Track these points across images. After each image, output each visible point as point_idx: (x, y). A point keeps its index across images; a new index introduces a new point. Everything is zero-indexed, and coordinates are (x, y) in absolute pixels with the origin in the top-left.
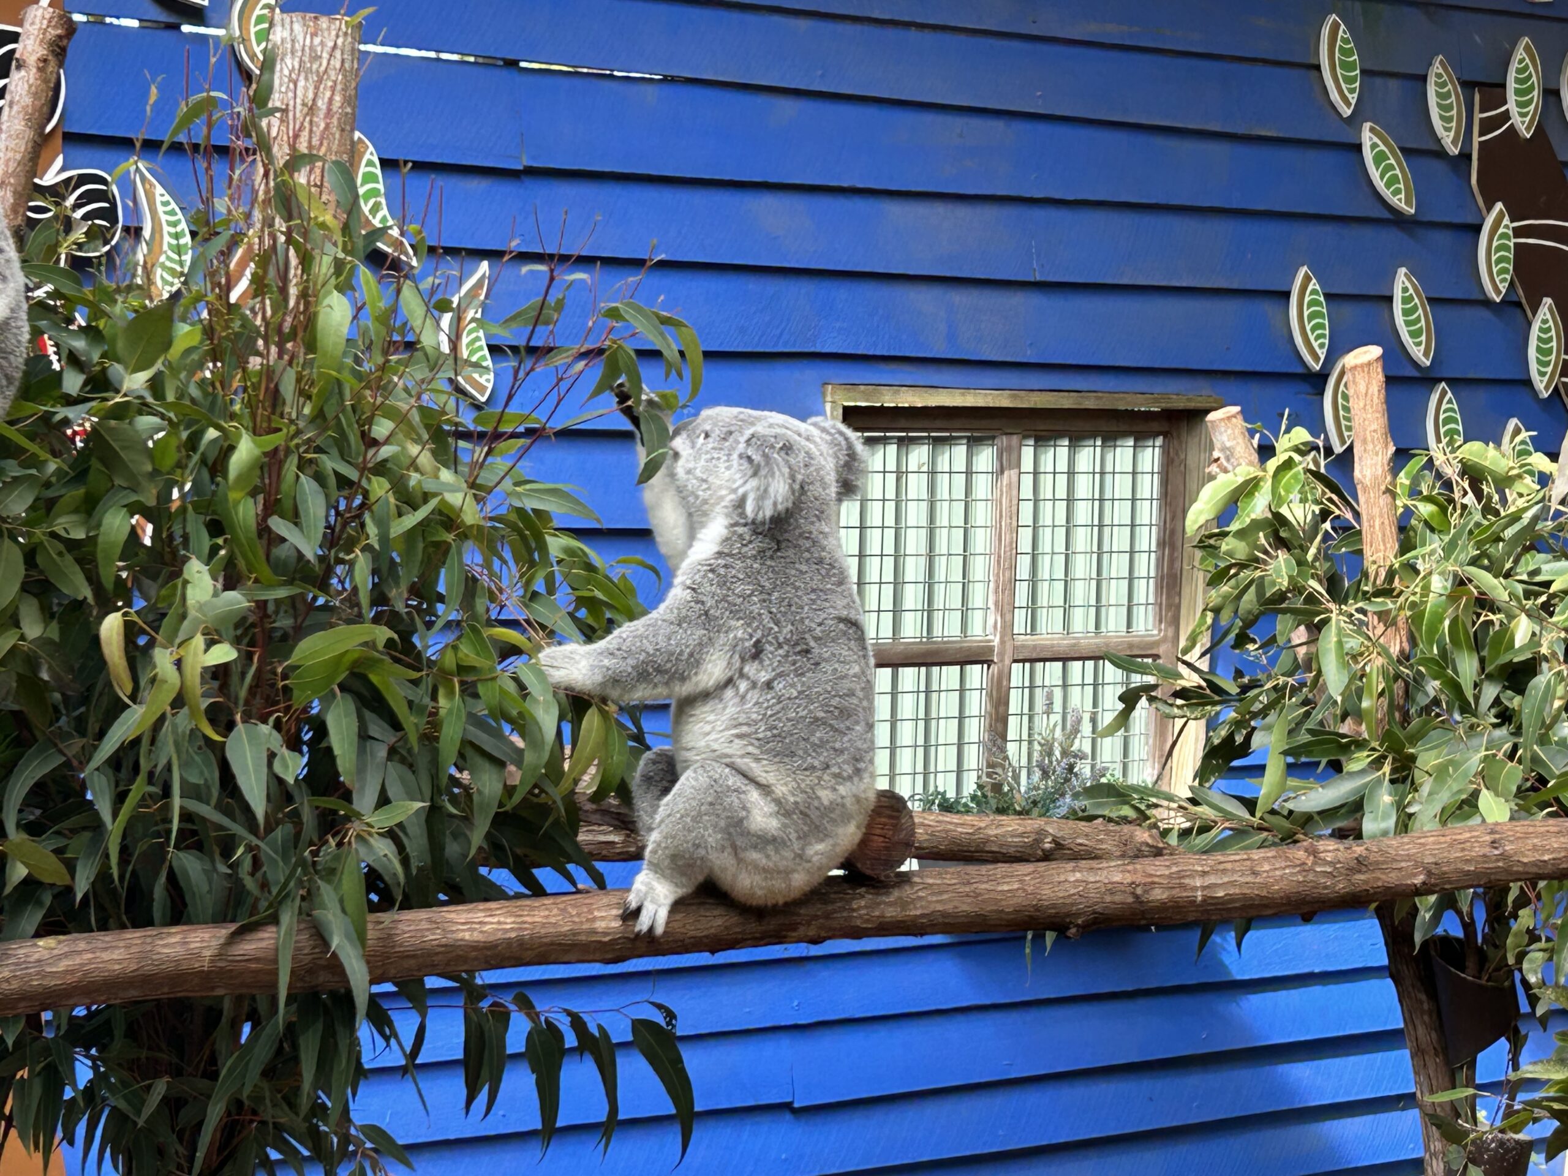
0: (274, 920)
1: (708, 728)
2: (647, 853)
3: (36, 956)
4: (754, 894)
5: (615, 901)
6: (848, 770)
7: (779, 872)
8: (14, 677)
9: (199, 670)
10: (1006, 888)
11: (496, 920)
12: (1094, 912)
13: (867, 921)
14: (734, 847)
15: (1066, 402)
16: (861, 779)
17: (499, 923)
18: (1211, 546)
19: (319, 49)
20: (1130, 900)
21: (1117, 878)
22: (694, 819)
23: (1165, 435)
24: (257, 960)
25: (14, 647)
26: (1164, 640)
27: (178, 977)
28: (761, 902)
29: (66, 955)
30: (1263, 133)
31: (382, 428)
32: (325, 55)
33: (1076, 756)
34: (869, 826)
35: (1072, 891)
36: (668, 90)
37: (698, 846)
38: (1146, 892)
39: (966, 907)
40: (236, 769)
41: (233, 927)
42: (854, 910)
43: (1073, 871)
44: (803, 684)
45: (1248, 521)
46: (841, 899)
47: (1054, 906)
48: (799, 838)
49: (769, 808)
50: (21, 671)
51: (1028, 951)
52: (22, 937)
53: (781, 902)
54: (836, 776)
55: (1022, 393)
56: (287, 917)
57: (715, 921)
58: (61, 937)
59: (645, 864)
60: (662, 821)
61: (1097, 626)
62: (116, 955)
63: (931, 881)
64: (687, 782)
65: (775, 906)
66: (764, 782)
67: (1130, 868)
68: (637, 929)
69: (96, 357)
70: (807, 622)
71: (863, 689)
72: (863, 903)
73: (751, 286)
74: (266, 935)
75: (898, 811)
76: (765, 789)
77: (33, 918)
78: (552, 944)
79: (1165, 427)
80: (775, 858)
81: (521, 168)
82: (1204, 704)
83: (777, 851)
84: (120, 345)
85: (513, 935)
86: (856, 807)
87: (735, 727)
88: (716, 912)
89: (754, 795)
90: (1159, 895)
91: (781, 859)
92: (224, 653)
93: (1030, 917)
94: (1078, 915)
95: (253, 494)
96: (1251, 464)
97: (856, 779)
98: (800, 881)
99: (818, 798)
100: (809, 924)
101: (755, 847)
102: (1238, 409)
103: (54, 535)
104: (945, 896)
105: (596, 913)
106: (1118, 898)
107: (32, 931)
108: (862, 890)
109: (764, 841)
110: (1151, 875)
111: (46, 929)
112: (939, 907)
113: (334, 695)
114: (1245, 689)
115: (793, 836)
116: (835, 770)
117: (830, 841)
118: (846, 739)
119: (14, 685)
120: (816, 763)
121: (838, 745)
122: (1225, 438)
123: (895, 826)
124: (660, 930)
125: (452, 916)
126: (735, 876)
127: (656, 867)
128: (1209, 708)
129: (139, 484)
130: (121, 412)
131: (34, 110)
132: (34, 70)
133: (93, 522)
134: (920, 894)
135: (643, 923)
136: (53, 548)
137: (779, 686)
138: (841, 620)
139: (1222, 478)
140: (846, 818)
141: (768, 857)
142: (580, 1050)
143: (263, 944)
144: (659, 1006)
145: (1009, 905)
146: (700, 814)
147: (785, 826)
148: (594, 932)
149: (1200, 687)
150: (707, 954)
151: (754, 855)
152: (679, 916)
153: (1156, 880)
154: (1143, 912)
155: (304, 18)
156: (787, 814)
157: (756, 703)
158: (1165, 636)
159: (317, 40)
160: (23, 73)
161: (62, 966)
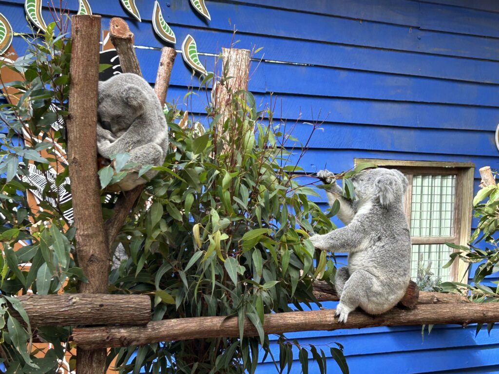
0: (237, 315)
1: (362, 258)
2: (341, 298)
3: (171, 325)
4: (372, 311)
5: (332, 312)
6: (402, 273)
7: (381, 304)
8: (159, 243)
9: (220, 242)
10: (445, 311)
11: (298, 317)
12: (472, 319)
13: (405, 320)
14: (368, 296)
15: (427, 164)
16: (405, 277)
17: (300, 318)
18: (479, 210)
19: (238, 59)
20: (482, 315)
21: (478, 308)
22: (356, 287)
23: (457, 175)
24: (232, 327)
25: (159, 235)
26: (456, 238)
27: (210, 332)
28: (374, 313)
29: (180, 324)
30: (488, 82)
31: (263, 170)
32: (240, 61)
33: (430, 274)
34: (407, 292)
35: (465, 312)
36: (309, 69)
37: (357, 295)
38: (487, 313)
39: (434, 316)
40: (228, 271)
41: (225, 317)
42: (401, 317)
43: (465, 306)
44: (393, 247)
45: (493, 201)
46: (397, 313)
47: (460, 317)
48: (387, 294)
49: (379, 284)
50: (161, 241)
51: (422, 333)
52: (159, 320)
53: (380, 313)
54: (399, 274)
55: (413, 162)
56: (241, 315)
57: (361, 319)
58: (178, 319)
59: (340, 301)
60: (346, 288)
61: (430, 234)
62: (194, 324)
63: (423, 308)
64: (353, 276)
65: (378, 314)
66: (377, 275)
67: (482, 306)
68: (339, 321)
69: (184, 149)
70: (395, 230)
71: (408, 250)
72: (403, 314)
73: (332, 128)
74: (234, 320)
75: (414, 287)
76: (377, 277)
77: (161, 315)
78: (315, 324)
79: (456, 172)
80: (380, 299)
81: (265, 92)
82: (477, 258)
83: (380, 297)
84: (192, 146)
85: (304, 321)
86: (403, 285)
87: (371, 258)
88: (361, 316)
89: (374, 280)
90: (490, 314)
91: (380, 300)
92: (225, 237)
93: (452, 320)
94: (466, 319)
95: (228, 190)
96: (493, 184)
97: (404, 276)
98: (386, 307)
99: (393, 281)
100: (387, 320)
101: (374, 296)
102: (489, 167)
103: (171, 201)
104: (427, 313)
105: (327, 316)
106: (478, 315)
107: (162, 317)
108: (403, 311)
109: (377, 294)
110: (488, 308)
111: (166, 317)
112: (426, 316)
113: (254, 249)
114: (489, 254)
115: (385, 293)
116: (399, 273)
117: (396, 295)
118: (402, 264)
119: (159, 245)
120: (393, 270)
121: (400, 265)
122: (485, 176)
123: (413, 291)
124: (345, 321)
125: (286, 315)
126: (367, 305)
127: (344, 302)
128: (479, 259)
129: (196, 187)
130: (191, 166)
131: (166, 77)
132: (166, 66)
133: (183, 197)
134: (420, 312)
135: (341, 319)
136: (171, 205)
137: (386, 247)
138: (404, 229)
139: (484, 188)
140: (401, 288)
141: (377, 299)
142: (313, 359)
143: (233, 323)
144: (338, 344)
145: (446, 316)
146: (358, 285)
147: (383, 289)
148: (326, 321)
149: (475, 253)
150: (358, 329)
151: (374, 299)
152: (350, 317)
153: (489, 309)
154: (486, 319)
155: (234, 50)
156: (384, 286)
157: (379, 251)
158: (456, 237)
159: (238, 56)
160: (163, 67)
161: (178, 328)
